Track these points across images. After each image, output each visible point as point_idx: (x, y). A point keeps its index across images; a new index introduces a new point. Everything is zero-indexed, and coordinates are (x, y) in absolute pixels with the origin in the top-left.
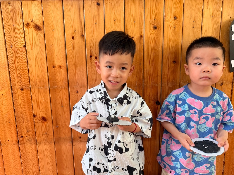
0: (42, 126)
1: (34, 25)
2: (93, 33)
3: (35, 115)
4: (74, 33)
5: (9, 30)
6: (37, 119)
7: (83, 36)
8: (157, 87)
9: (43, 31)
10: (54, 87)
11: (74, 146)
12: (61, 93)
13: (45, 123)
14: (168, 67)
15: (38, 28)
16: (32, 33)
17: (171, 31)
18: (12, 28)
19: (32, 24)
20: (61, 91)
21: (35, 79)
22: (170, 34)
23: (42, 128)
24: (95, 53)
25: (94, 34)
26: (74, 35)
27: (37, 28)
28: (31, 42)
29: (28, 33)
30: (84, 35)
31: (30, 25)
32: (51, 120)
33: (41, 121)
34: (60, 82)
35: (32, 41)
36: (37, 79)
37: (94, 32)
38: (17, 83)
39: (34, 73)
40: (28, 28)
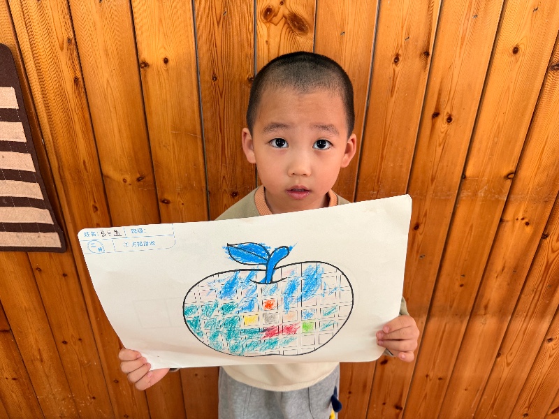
1: (287, 16)
4: (401, 46)
7: (427, 54)
9: (311, 35)
16: (277, 39)
18: (218, 23)
19: (283, 11)
24: (449, 104)
25: (461, 48)
26: (400, 53)
27: (295, 26)
29: (265, 39)
30: (431, 53)
31: (274, 16)
37: (462, 44)
38: (224, 177)
40: (268, 25)
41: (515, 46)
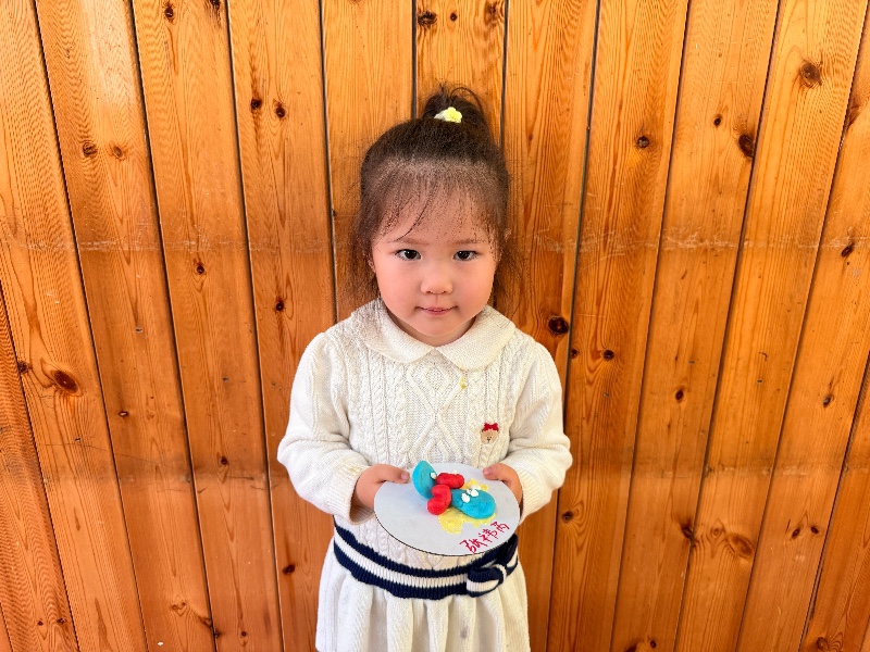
0: (58, 409)
3: (24, 366)
6: (35, 381)
8: (560, 257)
10: (95, 244)
11: (199, 492)
12: (129, 270)
13: (71, 398)
14: (615, 163)
20: (129, 262)
21: (10, 207)
23: (60, 419)
32: (96, 386)
33: (51, 391)
34: (122, 221)
36: (17, 204)
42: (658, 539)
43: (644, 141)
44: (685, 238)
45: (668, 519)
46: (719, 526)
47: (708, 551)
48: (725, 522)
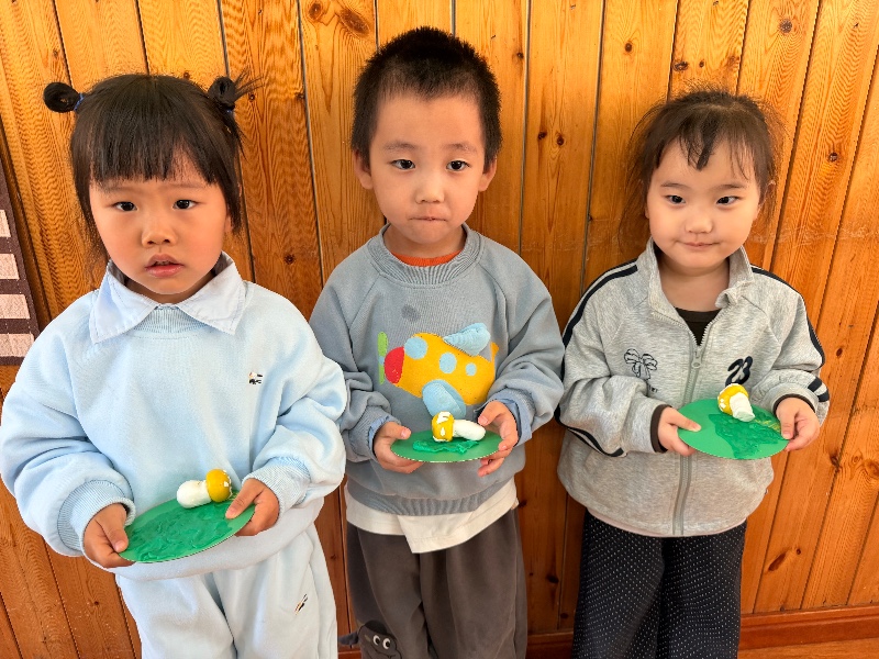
1: (339, 12)
2: (559, 46)
4: (487, 46)
5: (241, 28)
7: (520, 55)
8: (763, 247)
9: (372, 36)
14: (811, 173)
15: (353, 23)
16: (330, 45)
17: (839, 43)
18: (253, 25)
19: (332, 7)
21: (338, 222)
22: (836, 50)
24: (558, 117)
25: (561, 47)
26: (487, 55)
27: (351, 26)
28: (328, 81)
29: (314, 43)
30: (525, 54)
31: (325, 13)
35: (329, 75)
36: (345, 220)
37: (562, 42)
38: (273, 235)
39: (337, 200)
40: (316, 25)
41: (626, 41)
42: (811, 468)
43: (834, 156)
44: (856, 230)
45: (821, 451)
46: (858, 454)
47: (848, 474)
48: (863, 451)
